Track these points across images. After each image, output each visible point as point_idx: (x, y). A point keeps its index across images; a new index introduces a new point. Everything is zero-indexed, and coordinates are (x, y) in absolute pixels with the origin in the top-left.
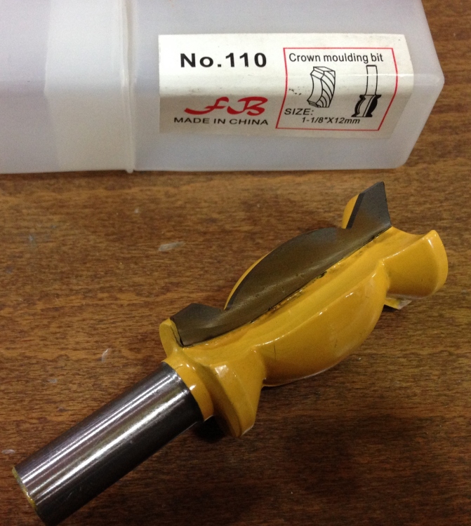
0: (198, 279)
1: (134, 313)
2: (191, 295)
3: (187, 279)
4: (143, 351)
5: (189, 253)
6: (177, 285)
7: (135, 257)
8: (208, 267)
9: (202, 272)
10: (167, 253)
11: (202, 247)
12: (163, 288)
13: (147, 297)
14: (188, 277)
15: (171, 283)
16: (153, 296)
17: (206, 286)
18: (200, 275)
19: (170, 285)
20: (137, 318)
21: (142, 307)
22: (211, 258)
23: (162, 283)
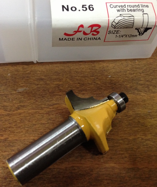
0: (33, 104)
1: (3, 119)
2: (29, 111)
3: (28, 104)
4: (4, 136)
5: (30, 93)
6: (23, 106)
7: (6, 94)
8: (38, 99)
9: (35, 101)
10: (20, 93)
11: (36, 90)
12: (16, 108)
13: (9, 111)
14: (28, 103)
15: (21, 106)
16: (12, 111)
17: (36, 107)
18: (34, 102)
19: (20, 107)
20: (4, 121)
21: (6, 116)
22: (39, 95)
23: (16, 105)
